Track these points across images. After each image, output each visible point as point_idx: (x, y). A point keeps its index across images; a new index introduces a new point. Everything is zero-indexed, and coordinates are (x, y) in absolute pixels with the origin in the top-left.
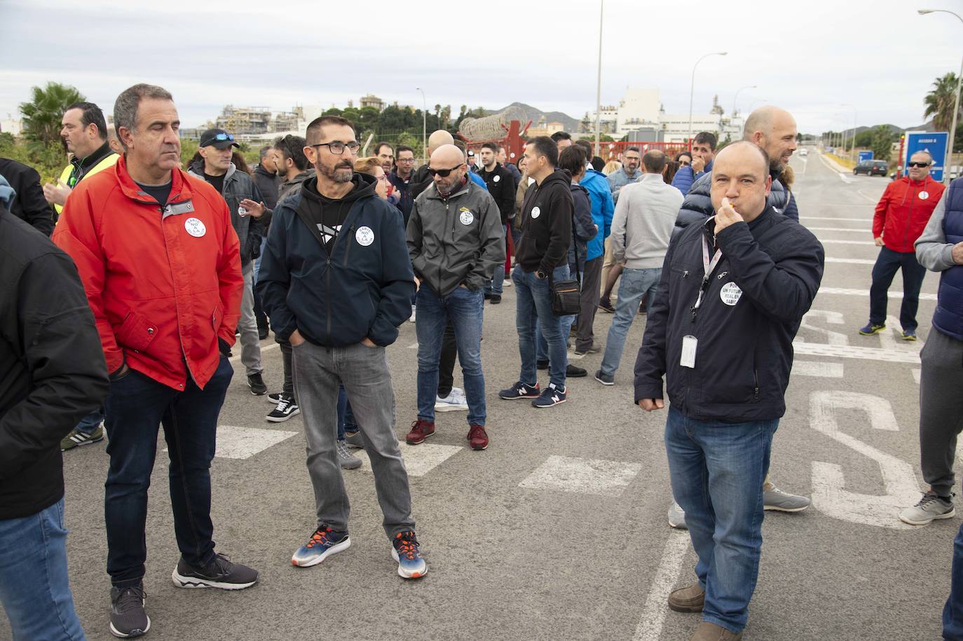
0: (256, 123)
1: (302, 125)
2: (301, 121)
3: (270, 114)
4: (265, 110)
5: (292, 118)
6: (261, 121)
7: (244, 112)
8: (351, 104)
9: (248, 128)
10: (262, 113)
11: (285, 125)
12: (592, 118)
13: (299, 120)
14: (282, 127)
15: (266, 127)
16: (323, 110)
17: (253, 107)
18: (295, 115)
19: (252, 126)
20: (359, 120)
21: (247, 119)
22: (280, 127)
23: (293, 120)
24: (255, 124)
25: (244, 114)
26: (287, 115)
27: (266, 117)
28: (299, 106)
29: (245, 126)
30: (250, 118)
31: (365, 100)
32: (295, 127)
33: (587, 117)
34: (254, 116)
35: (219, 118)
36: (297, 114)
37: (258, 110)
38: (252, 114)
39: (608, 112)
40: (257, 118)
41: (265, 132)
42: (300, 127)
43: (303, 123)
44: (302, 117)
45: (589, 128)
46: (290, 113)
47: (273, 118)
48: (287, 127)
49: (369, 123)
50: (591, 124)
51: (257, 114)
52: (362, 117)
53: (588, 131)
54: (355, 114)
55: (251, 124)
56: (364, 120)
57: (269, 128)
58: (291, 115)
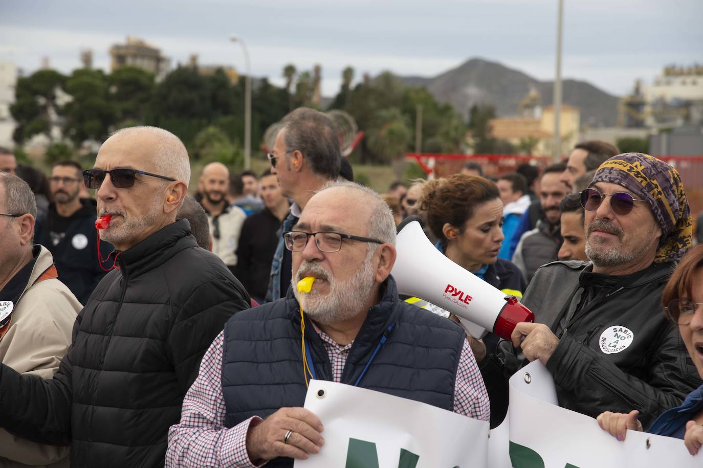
8: (87, 58)
12: (651, 93)
16: (20, 71)
20: (108, 97)
31: (122, 52)
33: (637, 90)
39: (689, 79)
45: (641, 116)
49: (129, 105)
50: (648, 109)
52: (113, 90)
53: (638, 124)
54: (98, 82)
56: (120, 97)
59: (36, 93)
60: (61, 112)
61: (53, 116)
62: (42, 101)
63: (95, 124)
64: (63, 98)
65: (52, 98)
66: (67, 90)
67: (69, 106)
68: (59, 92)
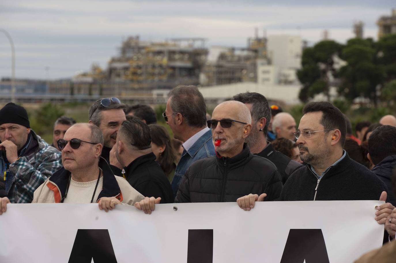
1: (265, 72)
2: (263, 64)
3: (205, 52)
4: (198, 45)
5: (247, 58)
6: (188, 64)
7: (157, 48)
8: (359, 29)
9: (165, 78)
10: (190, 49)
11: (233, 73)
13: (259, 62)
14: (229, 75)
15: (198, 77)
16: (305, 42)
17: (175, 40)
18: (251, 54)
19: (172, 76)
20: (376, 61)
21: (165, 61)
22: (223, 76)
23: (248, 63)
24: (177, 72)
25: (159, 53)
26: (238, 53)
27: (198, 58)
29: (160, 74)
30: (170, 59)
31: (389, 22)
32: (252, 75)
34: (177, 56)
35: (113, 60)
36: (256, 51)
37: (184, 45)
40: (182, 60)
42: (261, 76)
43: (267, 68)
44: (265, 57)
46: (243, 50)
47: (212, 58)
48: (237, 75)
51: (182, 52)
52: (381, 54)
54: (368, 49)
55: (170, 71)
56: (385, 61)
57: (203, 78)
58: (245, 53)
59: (319, 60)
60: (336, 75)
61: (331, 78)
62: (322, 66)
63: (364, 84)
64: (339, 63)
65: (331, 63)
66: (341, 57)
67: (344, 69)
68: (336, 59)
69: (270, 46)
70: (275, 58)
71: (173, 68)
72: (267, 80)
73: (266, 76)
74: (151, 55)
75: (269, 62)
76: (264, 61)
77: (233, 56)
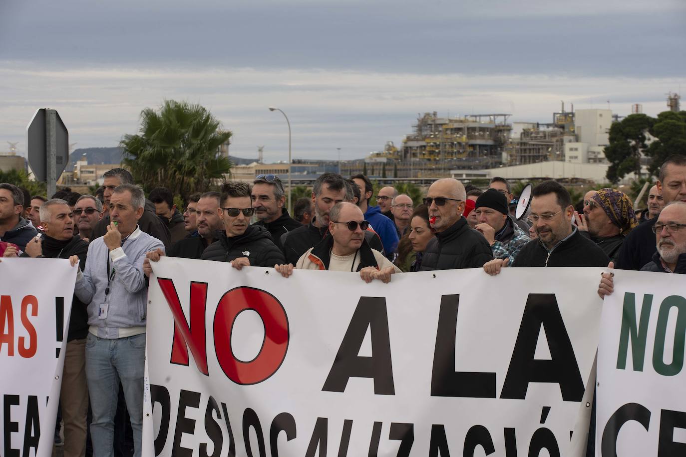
0: (480, 146)
2: (570, 141)
3: (508, 129)
5: (553, 135)
6: (490, 142)
7: (456, 125)
8: (674, 102)
9: (464, 157)
10: (492, 126)
11: (539, 150)
13: (566, 138)
14: (533, 153)
15: (500, 155)
16: (616, 117)
17: (475, 116)
18: (557, 130)
19: (472, 154)
21: (464, 138)
22: (526, 154)
23: (554, 139)
24: (477, 149)
25: (459, 130)
26: (542, 129)
27: (500, 135)
28: (568, 110)
29: (459, 152)
30: (470, 137)
32: (559, 153)
34: (477, 133)
35: (409, 139)
36: (563, 127)
37: (484, 121)
38: (474, 129)
40: (482, 137)
41: (498, 164)
42: (568, 154)
43: (574, 145)
44: (573, 133)
46: (548, 125)
47: (515, 134)
48: (543, 152)
51: (482, 129)
55: (470, 150)
57: (505, 156)
58: (551, 129)
59: (628, 136)
60: (647, 153)
61: (642, 155)
62: (632, 142)
64: (650, 139)
65: (642, 139)
66: (652, 133)
67: (655, 144)
68: (647, 135)
69: (578, 122)
70: (583, 135)
71: (473, 146)
72: (576, 157)
73: (574, 153)
74: (449, 132)
75: (577, 140)
76: (572, 138)
77: (538, 133)
